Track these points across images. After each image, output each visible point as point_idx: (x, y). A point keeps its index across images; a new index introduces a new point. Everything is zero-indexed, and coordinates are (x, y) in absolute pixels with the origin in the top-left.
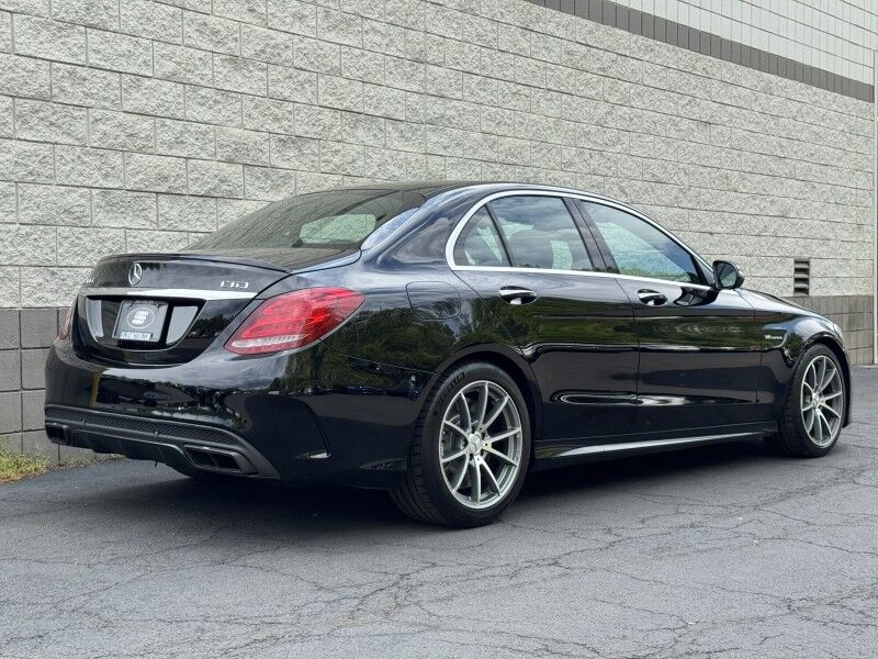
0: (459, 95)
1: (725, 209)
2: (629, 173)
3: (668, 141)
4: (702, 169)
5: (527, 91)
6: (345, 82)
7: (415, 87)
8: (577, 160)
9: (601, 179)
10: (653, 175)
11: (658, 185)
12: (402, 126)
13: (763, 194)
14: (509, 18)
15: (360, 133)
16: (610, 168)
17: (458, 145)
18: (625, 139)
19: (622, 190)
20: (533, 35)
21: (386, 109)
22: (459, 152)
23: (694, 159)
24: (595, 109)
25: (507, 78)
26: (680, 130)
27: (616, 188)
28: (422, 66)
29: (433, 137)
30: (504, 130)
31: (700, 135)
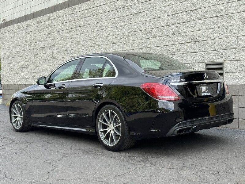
0: (58, 37)
1: (149, 46)
2: (102, 43)
3: (118, 27)
4: (135, 33)
5: (72, 30)
6: (40, 42)
7: (50, 39)
8: (85, 44)
9: (93, 48)
10: (111, 42)
11: (114, 45)
12: (49, 48)
13: (178, 34)
14: (67, 14)
15: (43, 51)
16: (95, 43)
17: (58, 49)
18: (101, 33)
19: (100, 49)
20: (73, 15)
21: (46, 45)
22: (58, 50)
23: (131, 30)
24: (91, 27)
25: (67, 29)
26: (124, 21)
27: (98, 49)
28: (51, 34)
29: (54, 48)
30: (67, 42)
31: (135, 19)
